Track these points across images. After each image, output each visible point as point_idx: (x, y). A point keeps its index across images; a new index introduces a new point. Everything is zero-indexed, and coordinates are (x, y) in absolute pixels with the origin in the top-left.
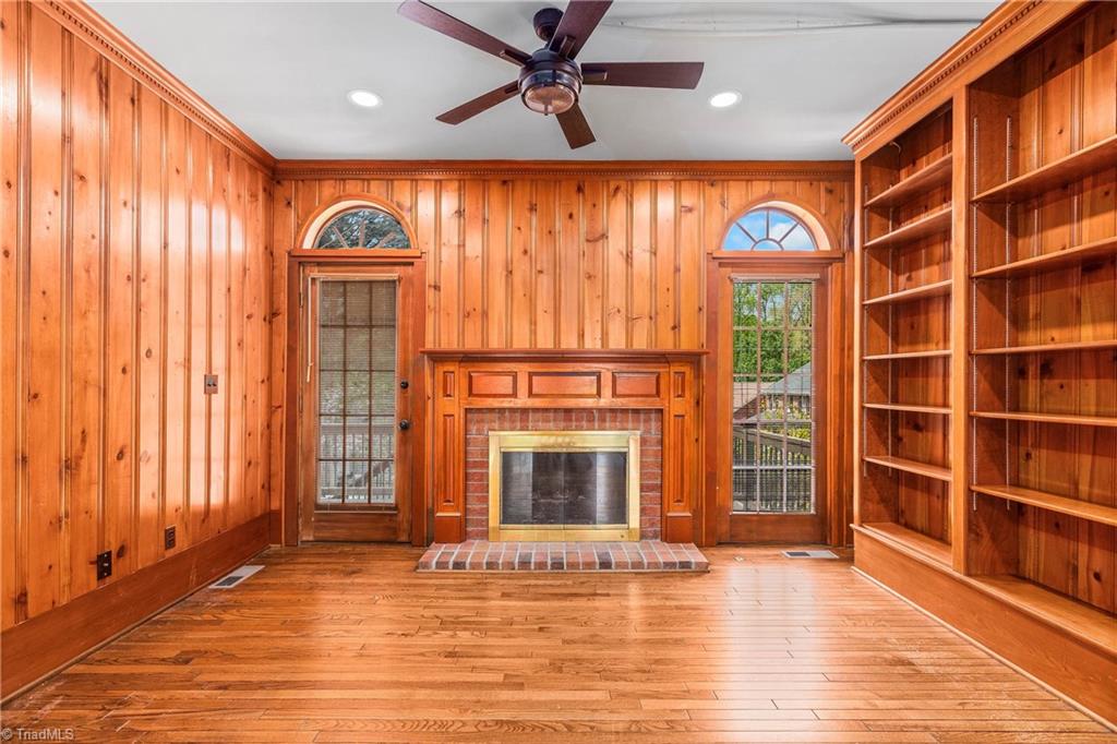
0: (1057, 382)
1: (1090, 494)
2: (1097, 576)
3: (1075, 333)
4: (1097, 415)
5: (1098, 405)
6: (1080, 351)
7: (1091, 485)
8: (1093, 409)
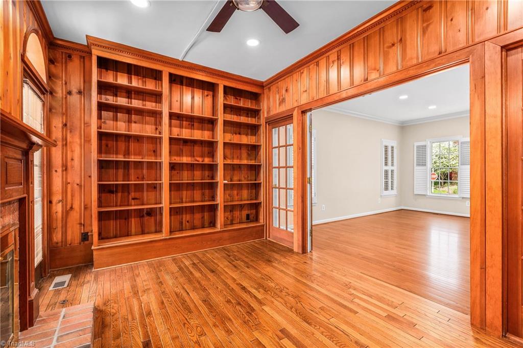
0: (176, 172)
1: (186, 201)
2: (188, 222)
3: (181, 159)
4: (187, 180)
5: (187, 178)
6: (183, 164)
7: (186, 199)
8: (186, 179)
